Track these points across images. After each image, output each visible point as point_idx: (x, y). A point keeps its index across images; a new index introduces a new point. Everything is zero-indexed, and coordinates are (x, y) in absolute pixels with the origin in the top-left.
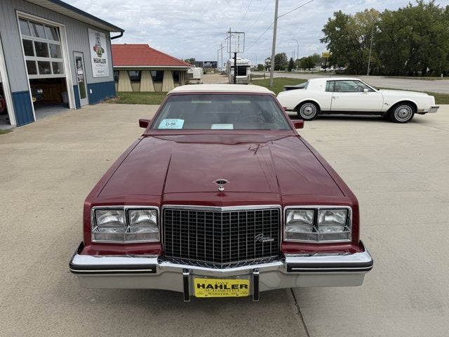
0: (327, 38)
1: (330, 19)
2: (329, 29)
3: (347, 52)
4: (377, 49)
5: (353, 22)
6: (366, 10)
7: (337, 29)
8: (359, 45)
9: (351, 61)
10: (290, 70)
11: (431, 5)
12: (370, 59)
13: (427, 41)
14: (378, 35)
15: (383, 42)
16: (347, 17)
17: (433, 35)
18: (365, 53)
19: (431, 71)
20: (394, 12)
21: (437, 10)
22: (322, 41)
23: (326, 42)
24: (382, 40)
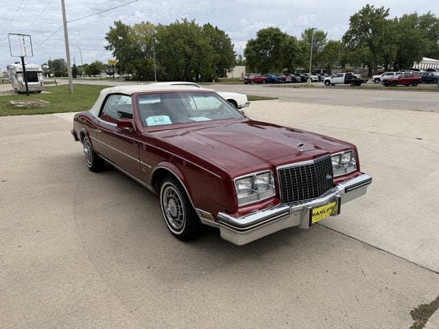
0: (111, 46)
1: (111, 28)
2: (112, 37)
3: (133, 59)
4: (159, 57)
5: (133, 33)
6: (143, 23)
7: (120, 38)
8: (142, 55)
9: (137, 68)
11: (193, 23)
13: (196, 53)
14: (158, 46)
15: (163, 52)
16: (128, 28)
17: (199, 49)
18: (150, 61)
19: (202, 77)
20: (167, 27)
21: (197, 28)
22: (107, 48)
23: (111, 49)
24: (161, 50)
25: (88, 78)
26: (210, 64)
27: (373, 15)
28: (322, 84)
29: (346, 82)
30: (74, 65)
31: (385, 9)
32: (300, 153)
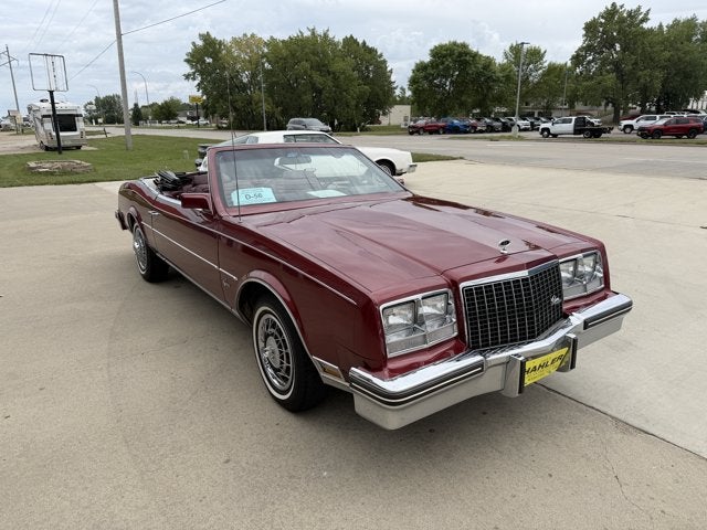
0: (194, 73)
1: (194, 44)
2: (195, 58)
4: (270, 91)
5: (229, 52)
6: (245, 35)
7: (209, 60)
8: (244, 87)
9: (235, 109)
10: (136, 124)
11: (326, 35)
12: (265, 107)
13: (330, 84)
14: (267, 72)
15: (277, 83)
16: (220, 43)
17: (335, 79)
18: (256, 97)
19: (340, 124)
20: (283, 41)
21: (333, 44)
22: (187, 77)
23: (194, 79)
24: (274, 79)
25: (158, 125)
26: (353, 103)
27: (622, 20)
28: (536, 134)
29: (576, 132)
30: (136, 105)
31: (643, 10)
32: (503, 258)
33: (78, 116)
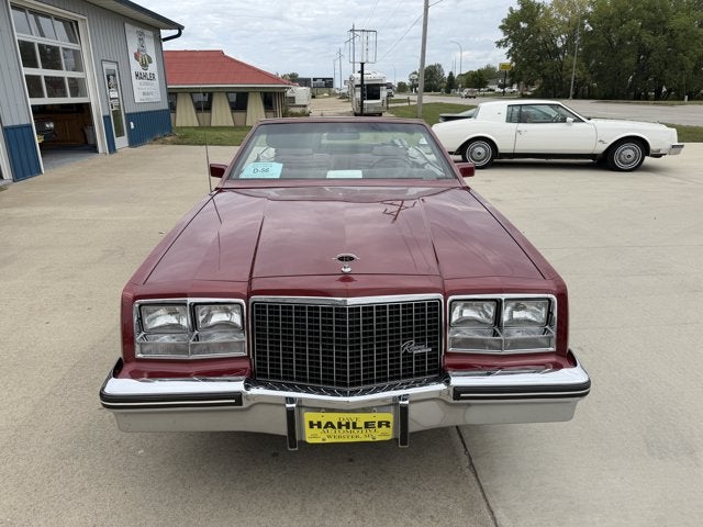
0: (507, 40)
1: (511, 9)
2: (510, 25)
3: (539, 61)
4: (586, 57)
5: (548, 14)
7: (523, 25)
8: (557, 51)
9: (544, 77)
10: (448, 92)
12: (575, 73)
13: (664, 44)
14: (587, 34)
15: (595, 46)
16: (539, 6)
17: (672, 34)
18: (567, 63)
19: (669, 91)
22: (499, 44)
23: (506, 46)
24: (593, 42)
26: (691, 65)
30: (451, 74)
33: (382, 85)
